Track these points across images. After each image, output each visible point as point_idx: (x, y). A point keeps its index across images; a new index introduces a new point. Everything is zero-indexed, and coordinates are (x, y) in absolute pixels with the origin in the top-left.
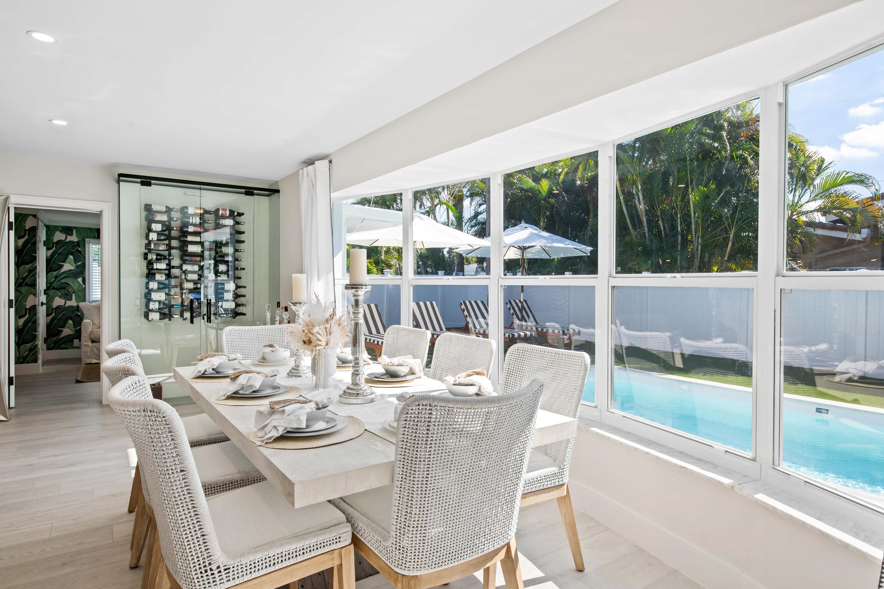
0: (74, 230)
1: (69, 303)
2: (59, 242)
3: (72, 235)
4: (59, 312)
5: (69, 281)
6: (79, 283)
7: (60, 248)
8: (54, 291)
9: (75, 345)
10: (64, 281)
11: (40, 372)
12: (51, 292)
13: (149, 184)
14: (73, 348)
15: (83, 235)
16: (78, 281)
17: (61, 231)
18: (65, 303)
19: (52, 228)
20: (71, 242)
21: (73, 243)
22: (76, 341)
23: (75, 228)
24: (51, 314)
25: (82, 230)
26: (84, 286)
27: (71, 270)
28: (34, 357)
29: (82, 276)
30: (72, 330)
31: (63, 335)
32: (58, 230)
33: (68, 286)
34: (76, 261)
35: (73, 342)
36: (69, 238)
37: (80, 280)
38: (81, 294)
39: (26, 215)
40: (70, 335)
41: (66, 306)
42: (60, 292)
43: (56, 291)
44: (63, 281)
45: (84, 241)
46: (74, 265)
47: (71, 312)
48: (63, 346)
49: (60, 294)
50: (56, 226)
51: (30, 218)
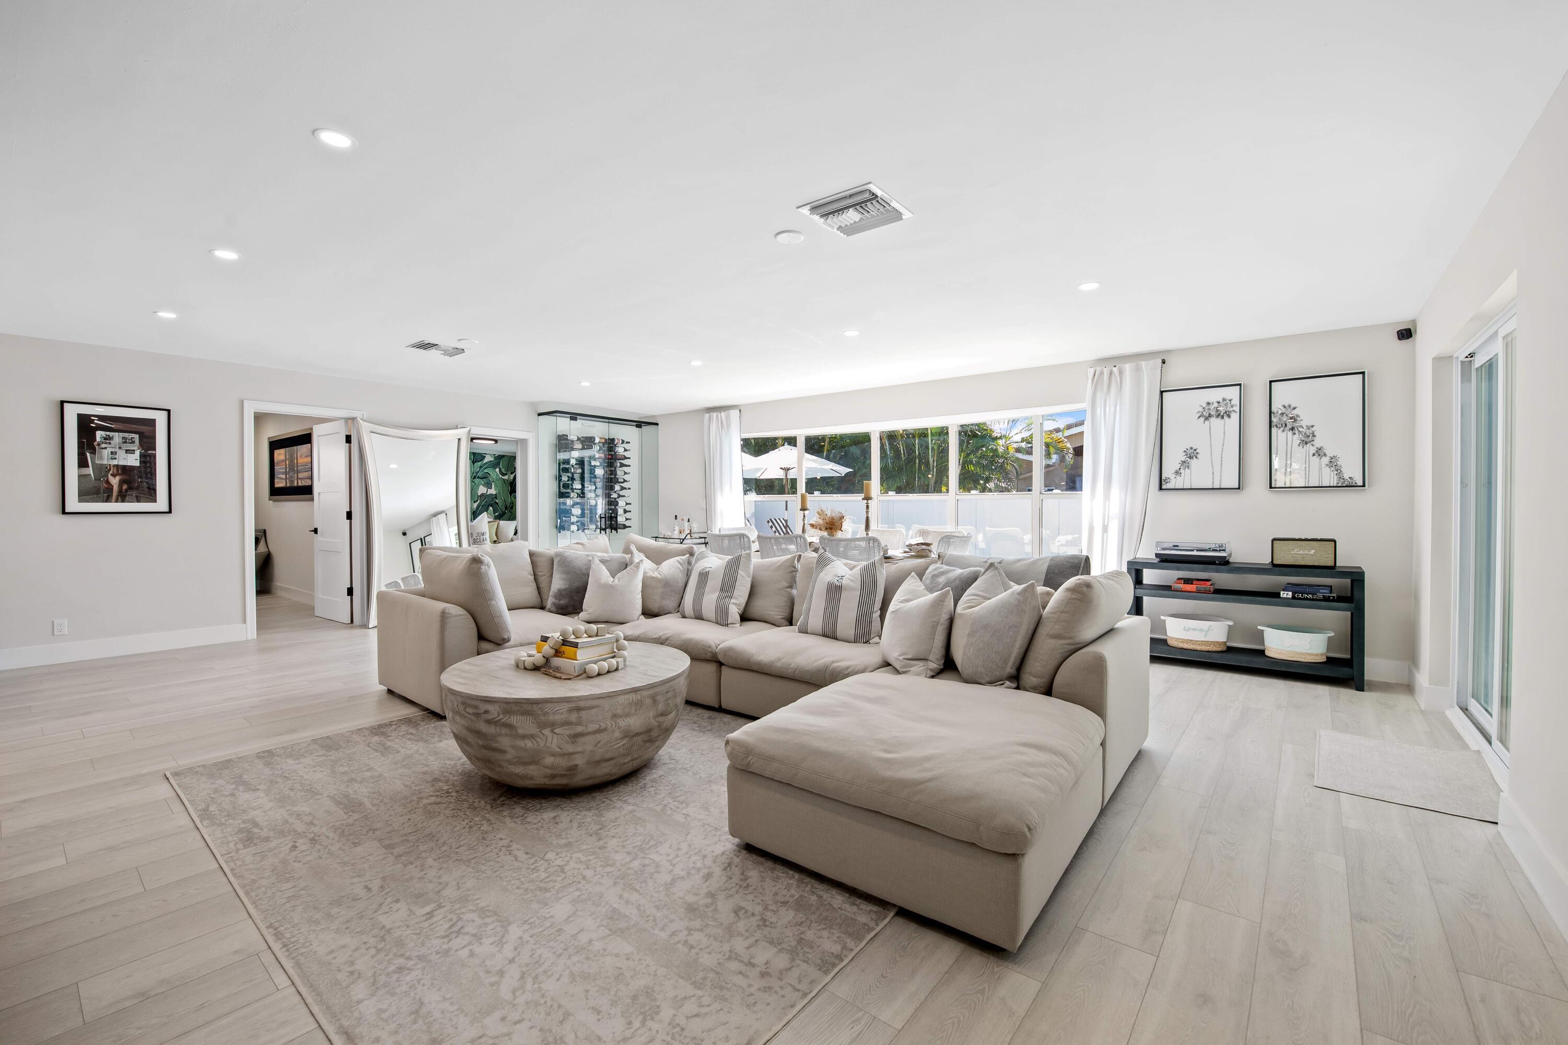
13: (575, 419)
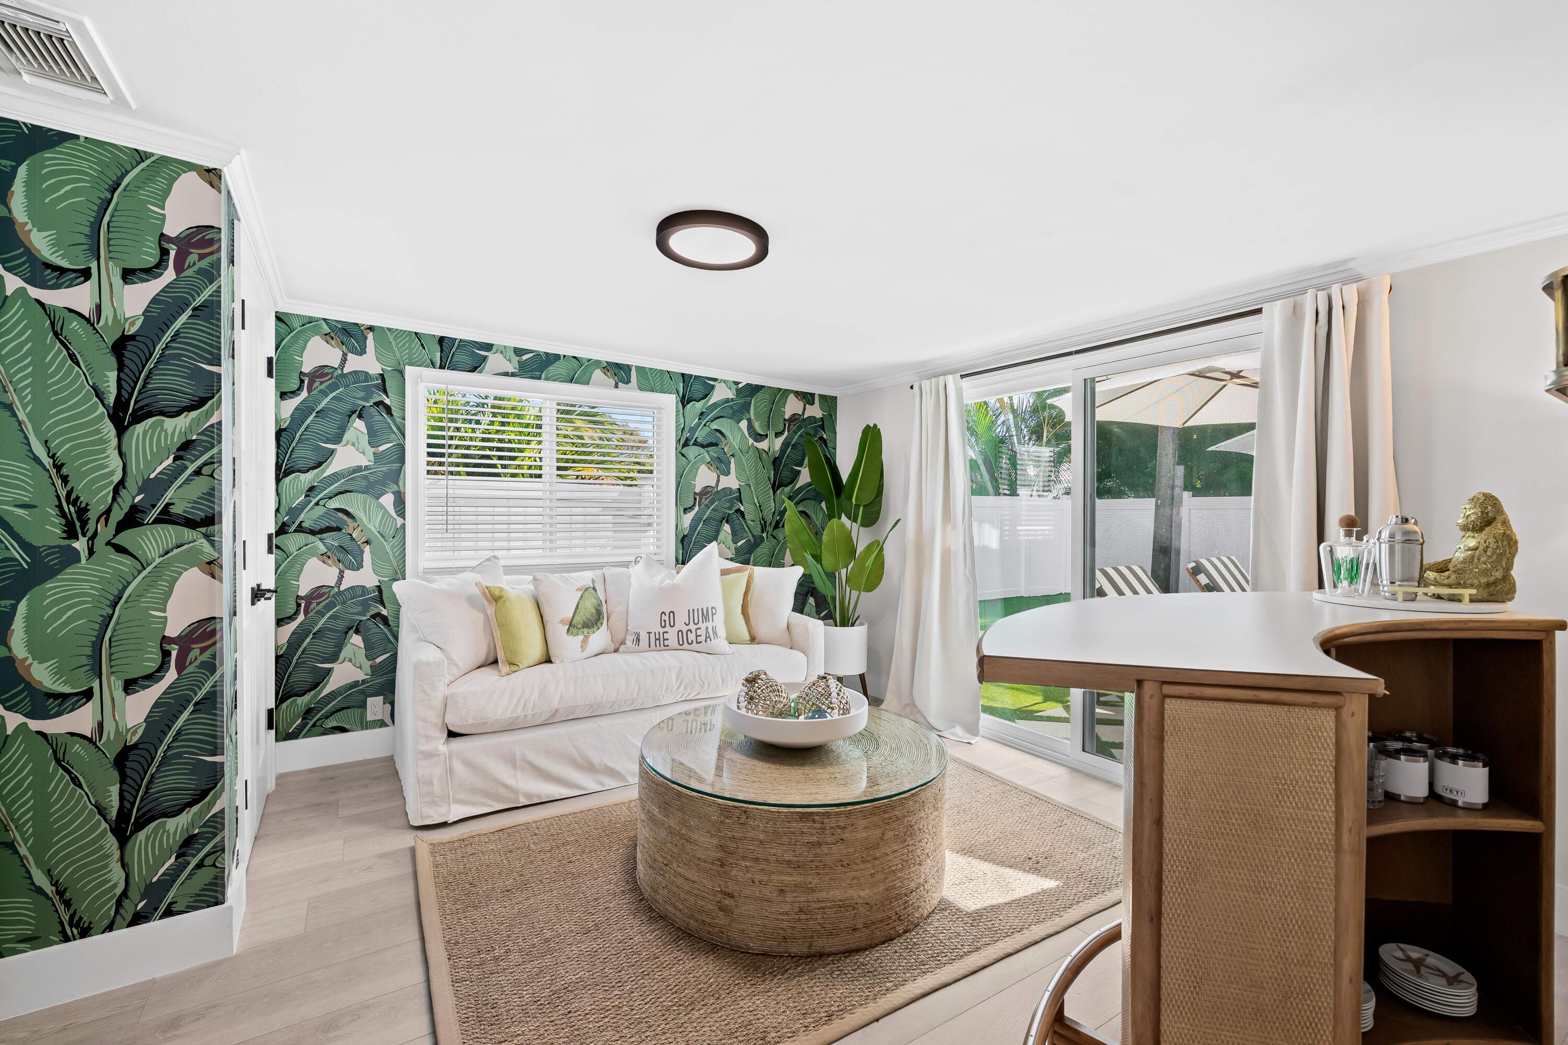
0: (370, 336)
1: (352, 579)
2: (320, 372)
3: (362, 352)
4: (320, 607)
5: (353, 503)
6: (386, 511)
7: (325, 393)
8: (302, 538)
9: (370, 717)
10: (337, 506)
11: (236, 948)
12: (293, 541)
14: (365, 725)
15: (398, 354)
16: (383, 507)
17: (328, 337)
18: (341, 577)
19: (296, 324)
20: (360, 376)
21: (366, 380)
22: (375, 706)
23: (371, 328)
24: (291, 618)
25: (395, 338)
26: (400, 521)
27: (358, 469)
28: (206, 875)
29: (395, 488)
30: (360, 668)
31: (333, 684)
32: (316, 331)
33: (349, 521)
34: (374, 437)
35: (364, 705)
36: (354, 363)
37: (388, 500)
38: (392, 548)
39: (164, 161)
40: (356, 684)
41: (342, 588)
42: (321, 540)
43: (311, 538)
44: (334, 504)
45: (401, 373)
46: (370, 451)
47: (359, 609)
48: (332, 723)
49: (323, 549)
50: (311, 320)
51: (188, 183)
